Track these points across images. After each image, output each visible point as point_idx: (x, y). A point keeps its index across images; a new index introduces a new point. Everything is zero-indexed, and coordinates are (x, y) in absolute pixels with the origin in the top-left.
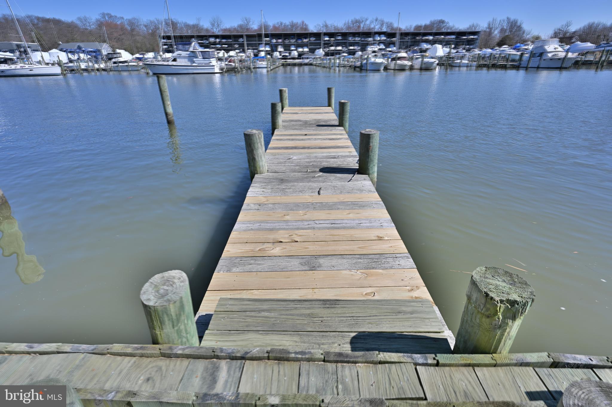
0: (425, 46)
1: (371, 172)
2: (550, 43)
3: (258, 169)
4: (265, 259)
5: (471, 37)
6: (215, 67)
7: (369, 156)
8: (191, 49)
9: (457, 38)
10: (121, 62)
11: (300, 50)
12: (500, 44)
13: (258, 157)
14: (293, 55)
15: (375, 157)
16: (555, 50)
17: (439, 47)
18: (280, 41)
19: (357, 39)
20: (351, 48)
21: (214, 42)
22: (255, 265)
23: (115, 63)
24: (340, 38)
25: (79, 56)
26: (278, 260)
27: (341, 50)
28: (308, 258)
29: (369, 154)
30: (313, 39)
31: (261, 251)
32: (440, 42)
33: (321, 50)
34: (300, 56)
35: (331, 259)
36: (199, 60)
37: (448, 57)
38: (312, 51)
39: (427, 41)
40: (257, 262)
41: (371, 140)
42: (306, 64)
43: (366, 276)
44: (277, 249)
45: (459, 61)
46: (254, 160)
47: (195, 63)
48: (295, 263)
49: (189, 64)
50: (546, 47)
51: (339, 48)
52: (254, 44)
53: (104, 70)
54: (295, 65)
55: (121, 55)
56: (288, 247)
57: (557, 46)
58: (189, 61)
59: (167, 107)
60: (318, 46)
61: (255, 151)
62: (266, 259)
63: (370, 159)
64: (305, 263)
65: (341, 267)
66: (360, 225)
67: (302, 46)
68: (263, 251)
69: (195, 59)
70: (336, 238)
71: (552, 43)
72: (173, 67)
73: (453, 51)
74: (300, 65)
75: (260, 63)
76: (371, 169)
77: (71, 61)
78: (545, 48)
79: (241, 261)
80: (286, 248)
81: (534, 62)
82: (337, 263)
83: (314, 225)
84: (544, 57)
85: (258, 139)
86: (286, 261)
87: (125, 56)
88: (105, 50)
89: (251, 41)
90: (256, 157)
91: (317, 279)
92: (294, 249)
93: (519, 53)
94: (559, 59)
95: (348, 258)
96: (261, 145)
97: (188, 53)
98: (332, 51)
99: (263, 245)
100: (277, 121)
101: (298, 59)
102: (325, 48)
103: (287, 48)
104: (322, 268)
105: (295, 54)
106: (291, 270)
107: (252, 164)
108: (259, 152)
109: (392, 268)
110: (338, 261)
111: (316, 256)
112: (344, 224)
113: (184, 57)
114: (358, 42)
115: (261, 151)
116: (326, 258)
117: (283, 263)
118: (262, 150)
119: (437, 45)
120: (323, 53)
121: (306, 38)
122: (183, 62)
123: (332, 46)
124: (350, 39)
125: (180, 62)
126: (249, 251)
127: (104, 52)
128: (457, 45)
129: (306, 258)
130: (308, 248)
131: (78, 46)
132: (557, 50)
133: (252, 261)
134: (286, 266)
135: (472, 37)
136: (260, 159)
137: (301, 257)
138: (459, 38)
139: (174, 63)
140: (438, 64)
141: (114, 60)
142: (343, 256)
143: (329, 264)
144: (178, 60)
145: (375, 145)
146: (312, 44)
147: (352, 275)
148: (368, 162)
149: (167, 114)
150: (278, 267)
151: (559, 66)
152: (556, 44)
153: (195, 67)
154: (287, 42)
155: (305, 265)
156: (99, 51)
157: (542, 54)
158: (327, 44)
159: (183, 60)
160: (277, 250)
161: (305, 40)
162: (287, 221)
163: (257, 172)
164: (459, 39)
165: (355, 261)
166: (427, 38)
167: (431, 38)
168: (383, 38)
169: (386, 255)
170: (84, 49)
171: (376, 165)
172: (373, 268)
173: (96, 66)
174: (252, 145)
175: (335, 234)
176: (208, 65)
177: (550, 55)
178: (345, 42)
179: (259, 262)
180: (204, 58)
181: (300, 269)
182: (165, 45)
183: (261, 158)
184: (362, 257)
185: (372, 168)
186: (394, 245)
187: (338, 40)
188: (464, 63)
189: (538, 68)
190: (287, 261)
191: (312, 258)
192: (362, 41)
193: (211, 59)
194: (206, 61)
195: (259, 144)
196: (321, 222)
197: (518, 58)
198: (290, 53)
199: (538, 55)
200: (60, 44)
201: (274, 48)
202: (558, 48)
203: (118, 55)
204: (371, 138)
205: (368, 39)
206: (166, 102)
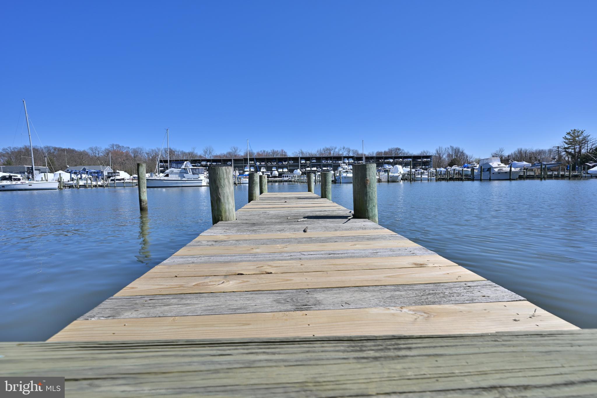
0: (387, 167)
1: (371, 215)
2: (493, 161)
3: (223, 214)
4: (203, 297)
5: (424, 160)
6: (203, 181)
7: (367, 192)
8: (183, 167)
9: (413, 161)
10: (117, 180)
11: (281, 170)
12: (451, 165)
13: (224, 197)
14: (274, 174)
15: (374, 196)
16: (498, 166)
17: (399, 167)
18: (264, 163)
19: (330, 162)
20: (324, 168)
21: (205, 165)
22: (176, 306)
23: (112, 180)
24: (314, 161)
25: (81, 176)
26: (228, 297)
27: (316, 170)
28: (292, 293)
29: (367, 190)
30: (291, 162)
31: (199, 286)
32: (400, 164)
33: (299, 171)
34: (280, 175)
35: (339, 293)
36: (190, 175)
37: (410, 173)
38: (291, 171)
39: (389, 163)
40: (184, 301)
41: (368, 173)
42: (286, 181)
43: (426, 315)
44: (231, 282)
45: (420, 176)
46: (218, 201)
47: (185, 178)
48: (266, 300)
49: (179, 179)
50: (491, 164)
51: (315, 169)
52: (241, 166)
53: (100, 186)
54: (276, 182)
55: (119, 174)
56: (253, 280)
57: (500, 163)
58: (179, 176)
59: (142, 194)
60: (297, 167)
61: (220, 190)
62: (205, 297)
63: (368, 196)
64: (285, 300)
65: (364, 304)
66: (377, 254)
67: (282, 168)
68: (203, 286)
69: (185, 175)
70: (341, 268)
71: (494, 160)
72: (164, 181)
73: (413, 170)
74: (281, 181)
75: (244, 179)
76: (370, 210)
77: (72, 179)
78: (489, 165)
79: (150, 301)
80: (248, 281)
81: (485, 175)
82: (353, 298)
83: (301, 256)
84: (492, 172)
85: (225, 174)
86: (245, 299)
87: (123, 175)
88: (107, 170)
89: (238, 164)
90: (222, 198)
91: (314, 325)
92: (264, 282)
93: (470, 170)
94: (506, 173)
95: (374, 291)
96: (229, 182)
97: (180, 170)
98: (308, 171)
99: (205, 279)
100: (254, 192)
101: (278, 177)
102: (302, 168)
103: (269, 169)
104: (323, 306)
105: (276, 173)
106: (255, 311)
107: (216, 208)
108: (225, 191)
109: (474, 301)
110: (354, 295)
111: (307, 290)
112: (349, 254)
113: (176, 173)
114: (331, 164)
115: (228, 191)
116: (329, 292)
117: (239, 302)
118: (229, 189)
119: (397, 166)
120: (301, 173)
121: (285, 161)
122: (173, 177)
123: (308, 167)
124: (323, 162)
125: (171, 177)
126: (175, 286)
127: (105, 173)
128: (415, 166)
129: (287, 293)
130: (291, 280)
131: (84, 168)
132: (500, 166)
133: (173, 300)
134: (244, 305)
135: (426, 160)
136: (226, 200)
137: (277, 292)
138: (416, 160)
139: (166, 178)
140: (402, 179)
141: (111, 178)
142: (362, 288)
143: (336, 300)
144: (170, 175)
145: (372, 179)
146: (290, 166)
147: (393, 315)
148: (366, 201)
149: (141, 201)
150: (226, 307)
151: (509, 178)
152: (498, 162)
153: (184, 181)
154: (269, 164)
155: (285, 303)
156: (102, 172)
157: (490, 169)
158: (304, 166)
159: (174, 176)
160: (231, 285)
161: (284, 163)
162: (255, 254)
163: (222, 218)
164: (416, 162)
165: (388, 294)
166: (388, 160)
167: (391, 160)
168: (351, 161)
169: (446, 284)
170: (87, 170)
171: (376, 206)
172: (434, 303)
173: (94, 183)
174: (218, 182)
175: (337, 263)
176: (197, 179)
177: (496, 170)
178: (319, 164)
179: (188, 302)
180: (193, 174)
181: (274, 309)
182: (161, 167)
183: (228, 199)
184: (401, 288)
185: (372, 209)
186: (451, 272)
187: (314, 162)
188: (423, 178)
189: (490, 180)
190: (247, 297)
191: (300, 292)
192: (334, 163)
193: (200, 175)
194: (196, 176)
195: (226, 181)
196: (312, 253)
197: (470, 173)
198: (271, 173)
199: (486, 170)
200: (67, 167)
201: (257, 169)
202: (501, 165)
203: (117, 174)
204: (368, 170)
205: (338, 162)
206: (141, 189)
